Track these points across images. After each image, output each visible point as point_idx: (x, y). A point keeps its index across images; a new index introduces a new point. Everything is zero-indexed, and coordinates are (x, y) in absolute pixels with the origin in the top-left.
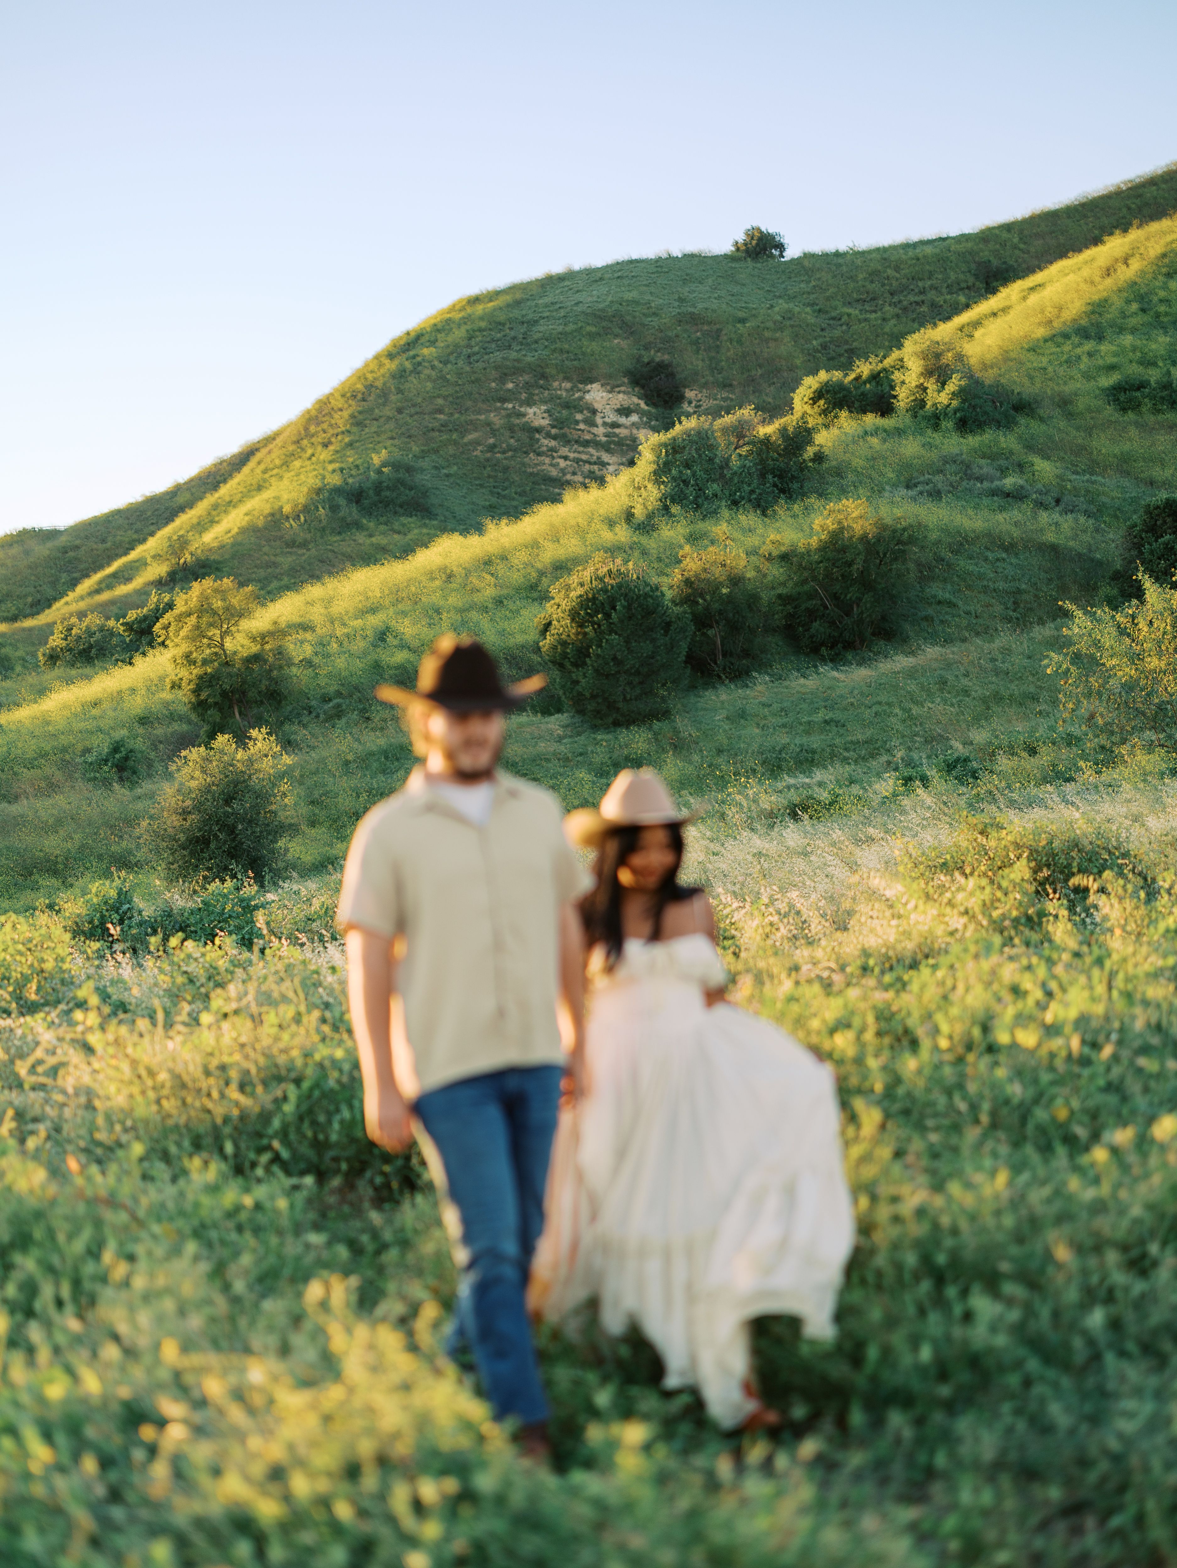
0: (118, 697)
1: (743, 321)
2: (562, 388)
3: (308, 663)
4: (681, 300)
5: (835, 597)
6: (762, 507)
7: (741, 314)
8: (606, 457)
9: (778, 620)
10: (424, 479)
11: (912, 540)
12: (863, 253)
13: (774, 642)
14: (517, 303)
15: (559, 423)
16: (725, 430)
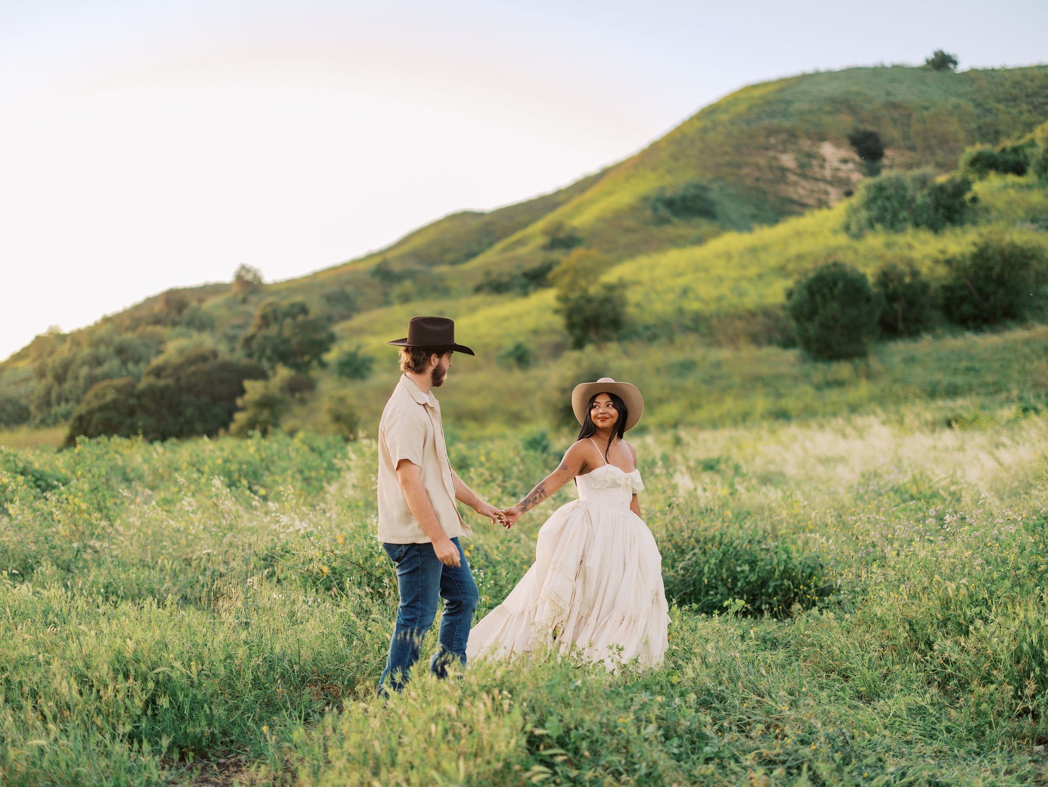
0: (520, 316)
1: (926, 108)
2: (805, 144)
3: (638, 305)
4: (888, 93)
5: (980, 290)
6: (935, 228)
7: (926, 104)
8: (830, 189)
9: (941, 301)
10: (713, 195)
11: (1034, 257)
12: (1010, 71)
13: (936, 315)
14: (782, 90)
15: (802, 166)
16: (914, 179)
